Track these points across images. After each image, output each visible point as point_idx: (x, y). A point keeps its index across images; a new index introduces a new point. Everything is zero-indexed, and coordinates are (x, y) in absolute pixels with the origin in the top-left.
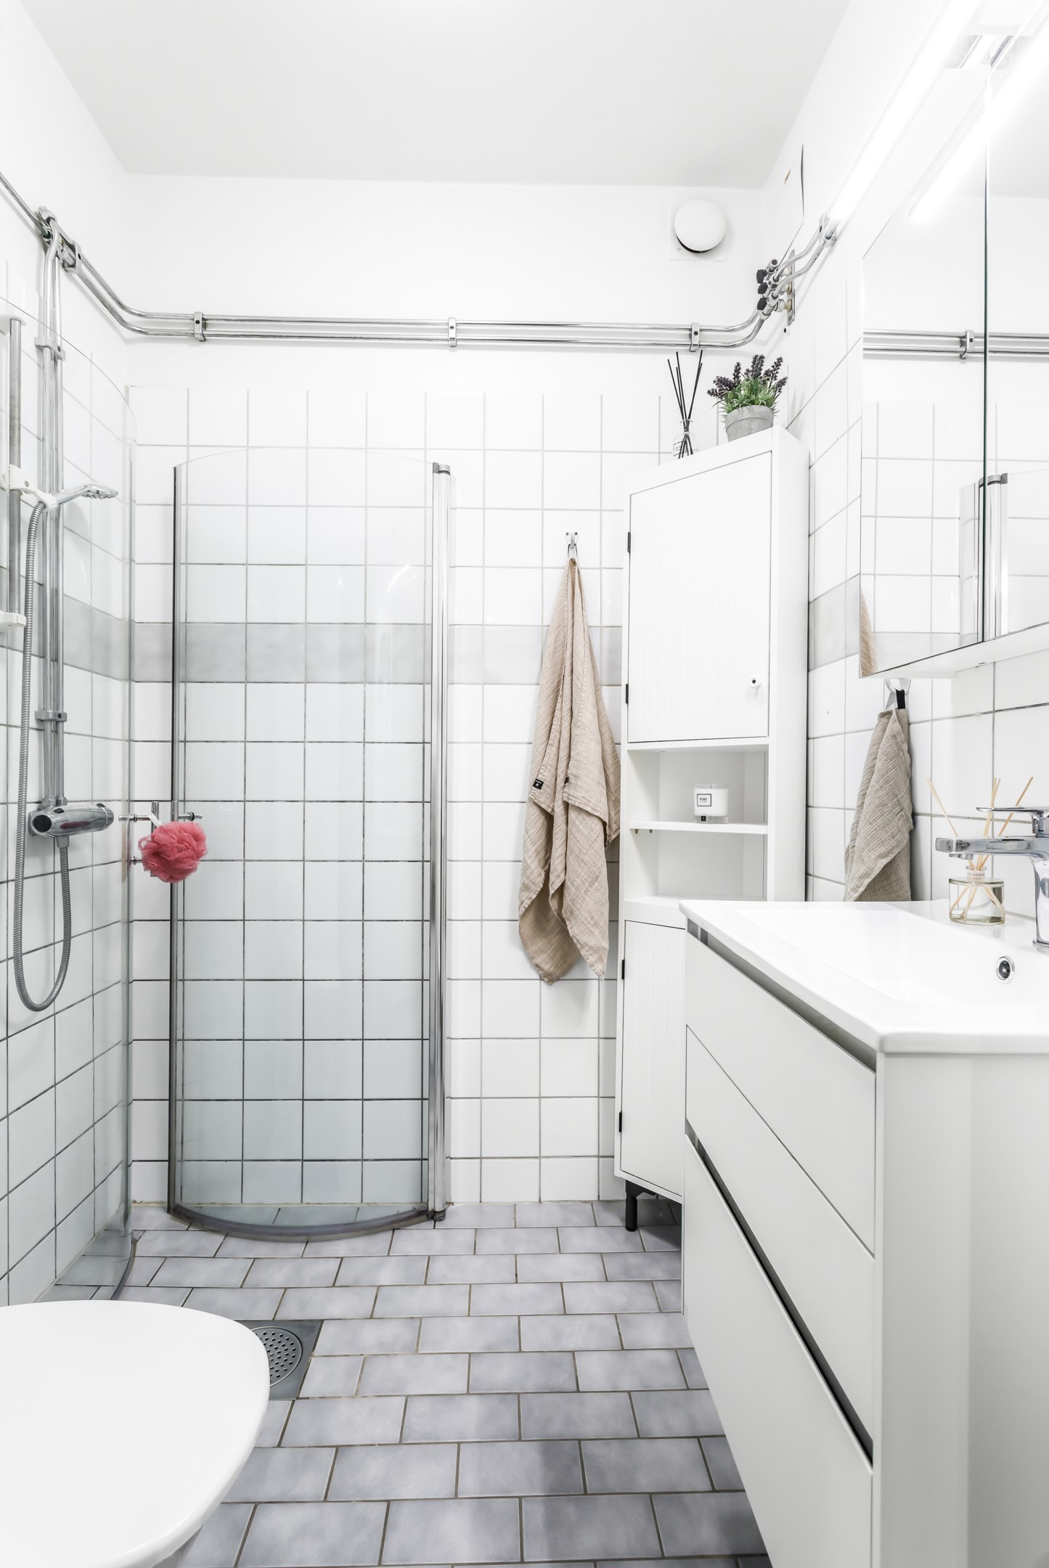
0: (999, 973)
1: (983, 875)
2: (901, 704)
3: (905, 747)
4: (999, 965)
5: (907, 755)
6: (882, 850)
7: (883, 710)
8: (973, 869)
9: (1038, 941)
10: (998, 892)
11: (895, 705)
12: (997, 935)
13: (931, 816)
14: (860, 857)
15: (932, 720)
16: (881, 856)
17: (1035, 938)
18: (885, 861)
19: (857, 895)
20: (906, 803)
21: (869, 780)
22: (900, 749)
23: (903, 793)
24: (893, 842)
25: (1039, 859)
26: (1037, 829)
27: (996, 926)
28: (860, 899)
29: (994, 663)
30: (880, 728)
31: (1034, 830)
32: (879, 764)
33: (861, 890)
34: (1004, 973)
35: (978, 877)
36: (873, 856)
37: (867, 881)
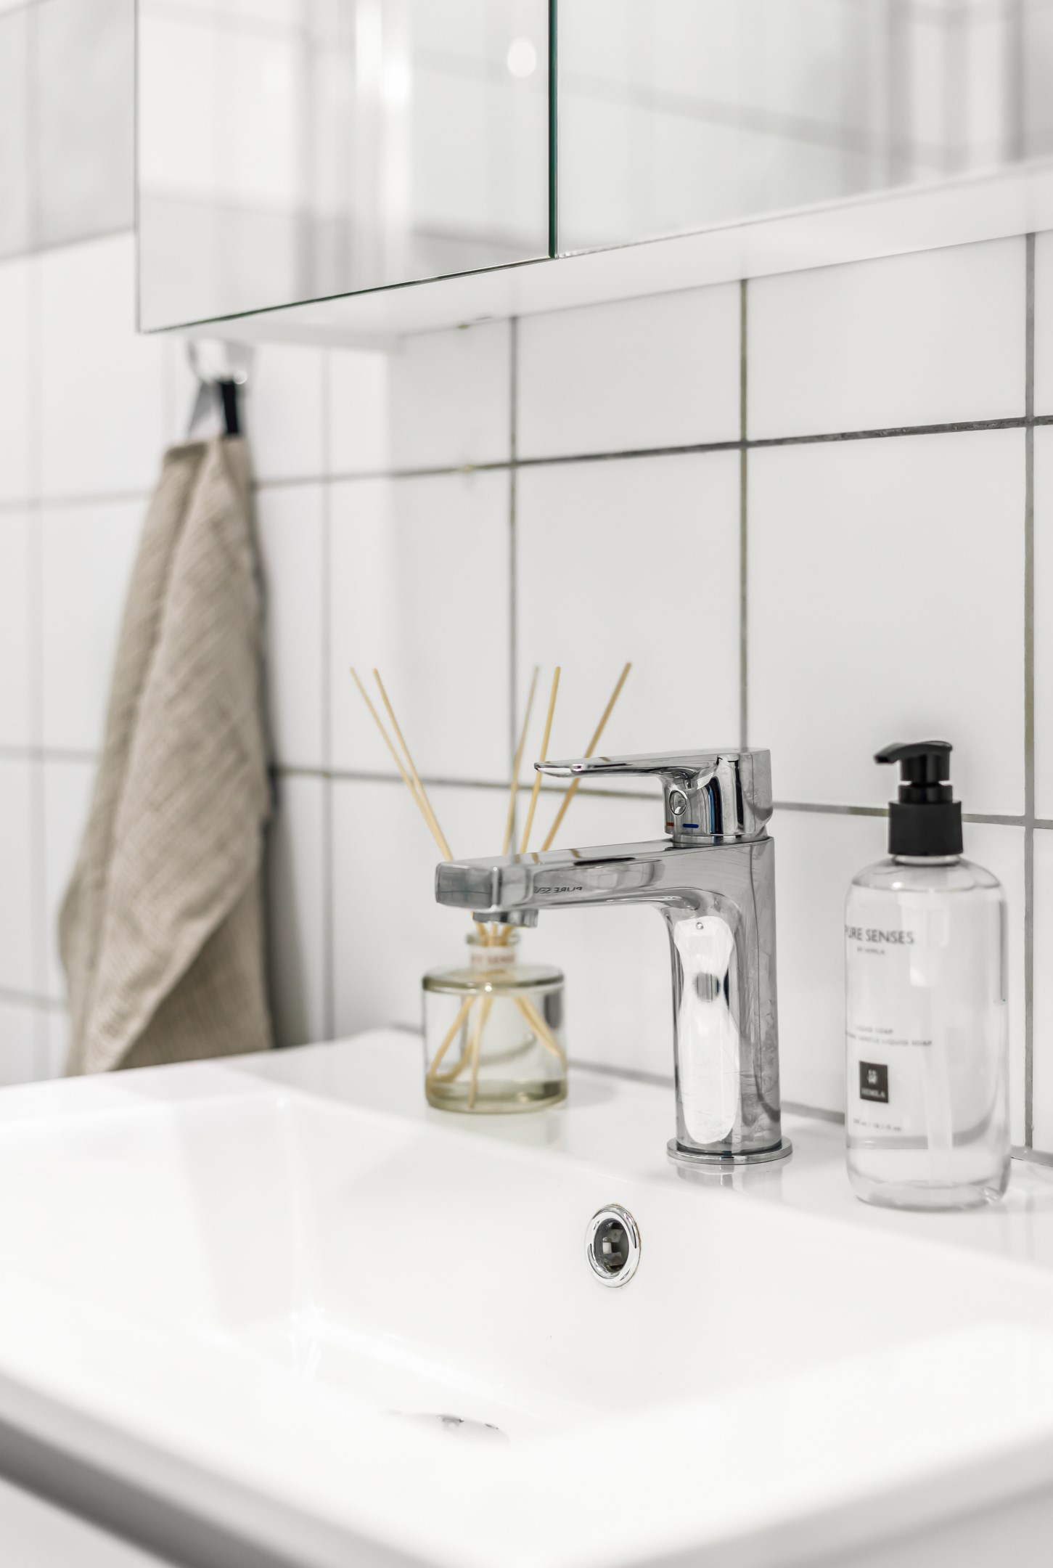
0: (595, 1263)
1: (510, 959)
2: (233, 426)
3: (245, 559)
4: (594, 1233)
5: (251, 589)
6: (193, 890)
7: (179, 437)
8: (485, 944)
9: (681, 1148)
10: (552, 1012)
11: (213, 424)
12: (552, 1136)
13: (327, 775)
14: (128, 919)
15: (327, 479)
16: (193, 912)
17: (672, 1134)
18: (197, 931)
19: (118, 1046)
20: (251, 738)
21: (143, 665)
22: (233, 565)
23: (243, 710)
24: (221, 866)
25: (688, 910)
26: (677, 821)
27: (553, 1111)
28: (129, 1061)
29: (514, 320)
30: (169, 496)
31: (669, 825)
32: (174, 614)
33: (135, 1026)
34: (607, 1256)
35: (501, 966)
36: (168, 909)
37: (151, 997)
